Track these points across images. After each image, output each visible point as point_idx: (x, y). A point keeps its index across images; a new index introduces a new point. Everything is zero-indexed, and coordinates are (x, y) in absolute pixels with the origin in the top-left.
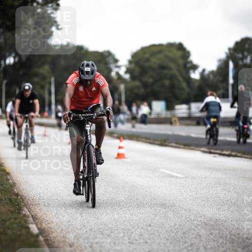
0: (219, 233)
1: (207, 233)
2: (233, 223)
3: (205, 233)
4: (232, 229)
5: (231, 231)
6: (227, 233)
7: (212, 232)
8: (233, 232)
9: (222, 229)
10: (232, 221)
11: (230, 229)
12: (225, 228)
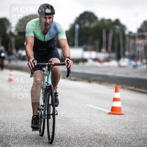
0: (67, 126)
1: (60, 126)
2: (75, 120)
3: (59, 126)
4: (75, 123)
5: (75, 125)
6: (72, 125)
7: (64, 125)
8: (76, 125)
9: (70, 123)
10: (75, 119)
11: (74, 123)
12: (71, 123)
